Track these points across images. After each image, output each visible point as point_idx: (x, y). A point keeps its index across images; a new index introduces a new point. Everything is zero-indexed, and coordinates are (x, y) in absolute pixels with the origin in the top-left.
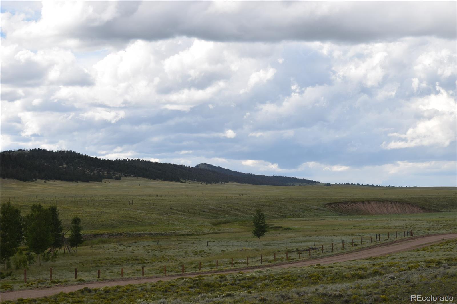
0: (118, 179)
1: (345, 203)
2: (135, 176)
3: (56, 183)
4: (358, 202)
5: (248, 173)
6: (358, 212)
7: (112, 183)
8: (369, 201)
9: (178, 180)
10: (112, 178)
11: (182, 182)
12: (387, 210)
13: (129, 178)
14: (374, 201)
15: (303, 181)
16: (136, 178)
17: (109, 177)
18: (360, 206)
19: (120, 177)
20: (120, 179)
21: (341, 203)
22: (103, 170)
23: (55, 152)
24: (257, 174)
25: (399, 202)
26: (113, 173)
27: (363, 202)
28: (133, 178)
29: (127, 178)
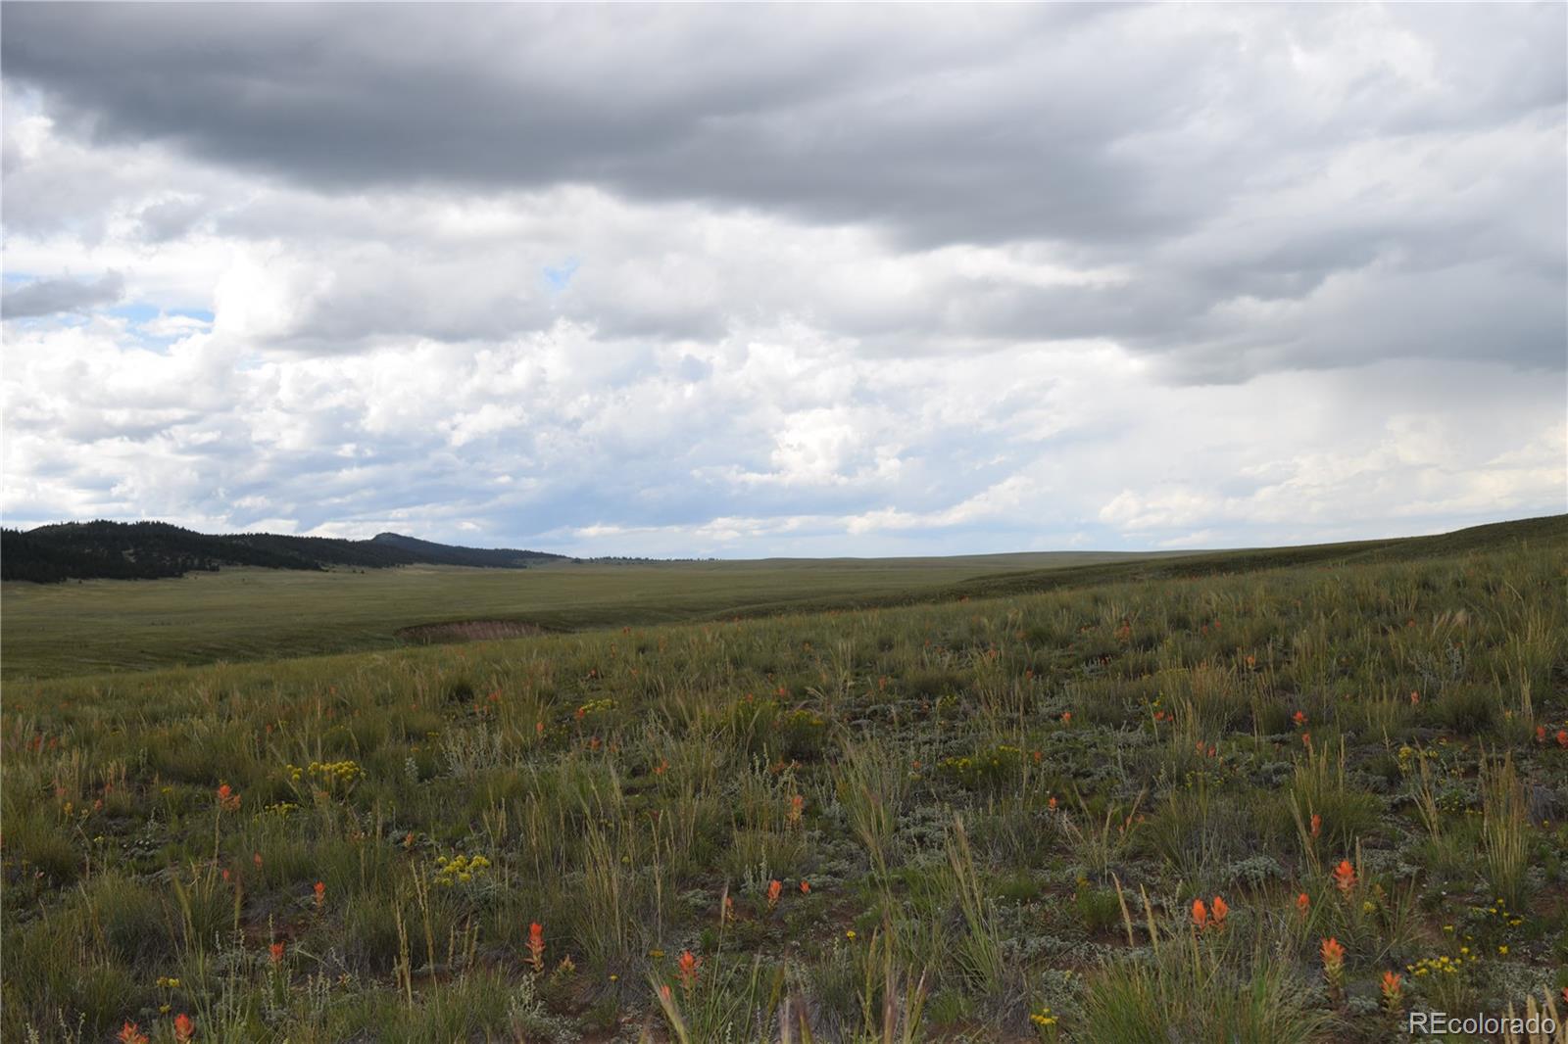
0: (215, 569)
1: (433, 625)
2: (244, 564)
3: (100, 584)
4: (453, 622)
5: (458, 545)
6: (449, 639)
7: (199, 578)
8: (469, 622)
9: (317, 568)
10: (204, 569)
11: (323, 571)
12: (495, 632)
13: (235, 568)
14: (476, 620)
15: (541, 555)
16: (245, 567)
17: (201, 568)
18: (456, 629)
19: (218, 567)
20: (218, 570)
21: (426, 626)
22: (192, 556)
23: (131, 526)
24: (471, 547)
25: (512, 620)
26: (209, 561)
27: (460, 623)
28: (240, 568)
29: (232, 568)
